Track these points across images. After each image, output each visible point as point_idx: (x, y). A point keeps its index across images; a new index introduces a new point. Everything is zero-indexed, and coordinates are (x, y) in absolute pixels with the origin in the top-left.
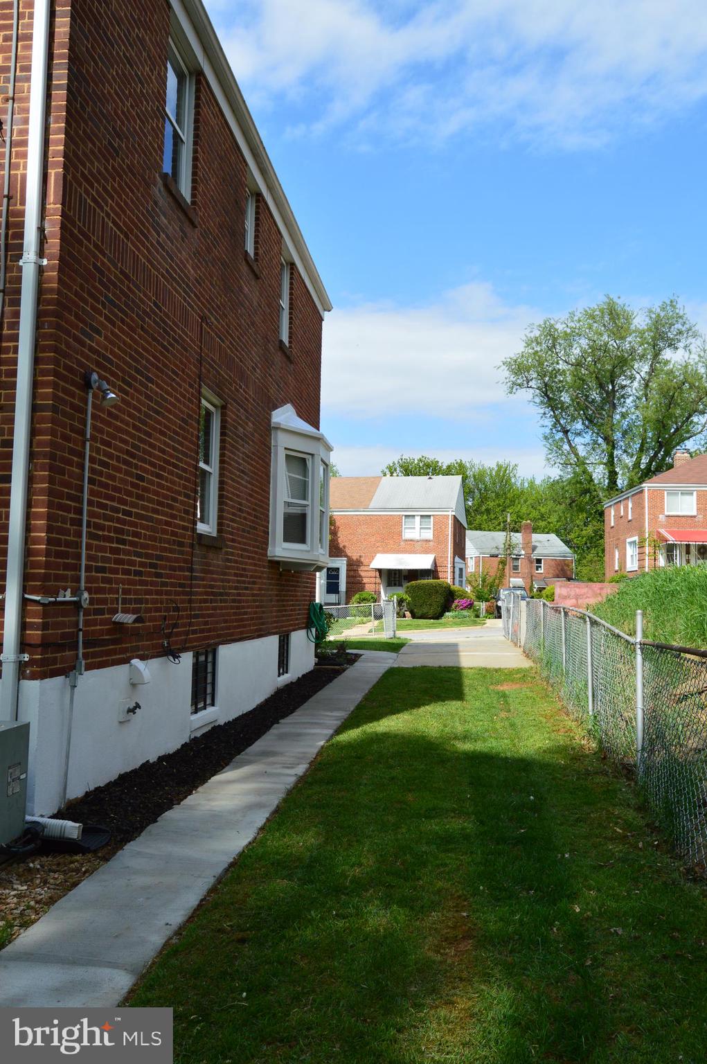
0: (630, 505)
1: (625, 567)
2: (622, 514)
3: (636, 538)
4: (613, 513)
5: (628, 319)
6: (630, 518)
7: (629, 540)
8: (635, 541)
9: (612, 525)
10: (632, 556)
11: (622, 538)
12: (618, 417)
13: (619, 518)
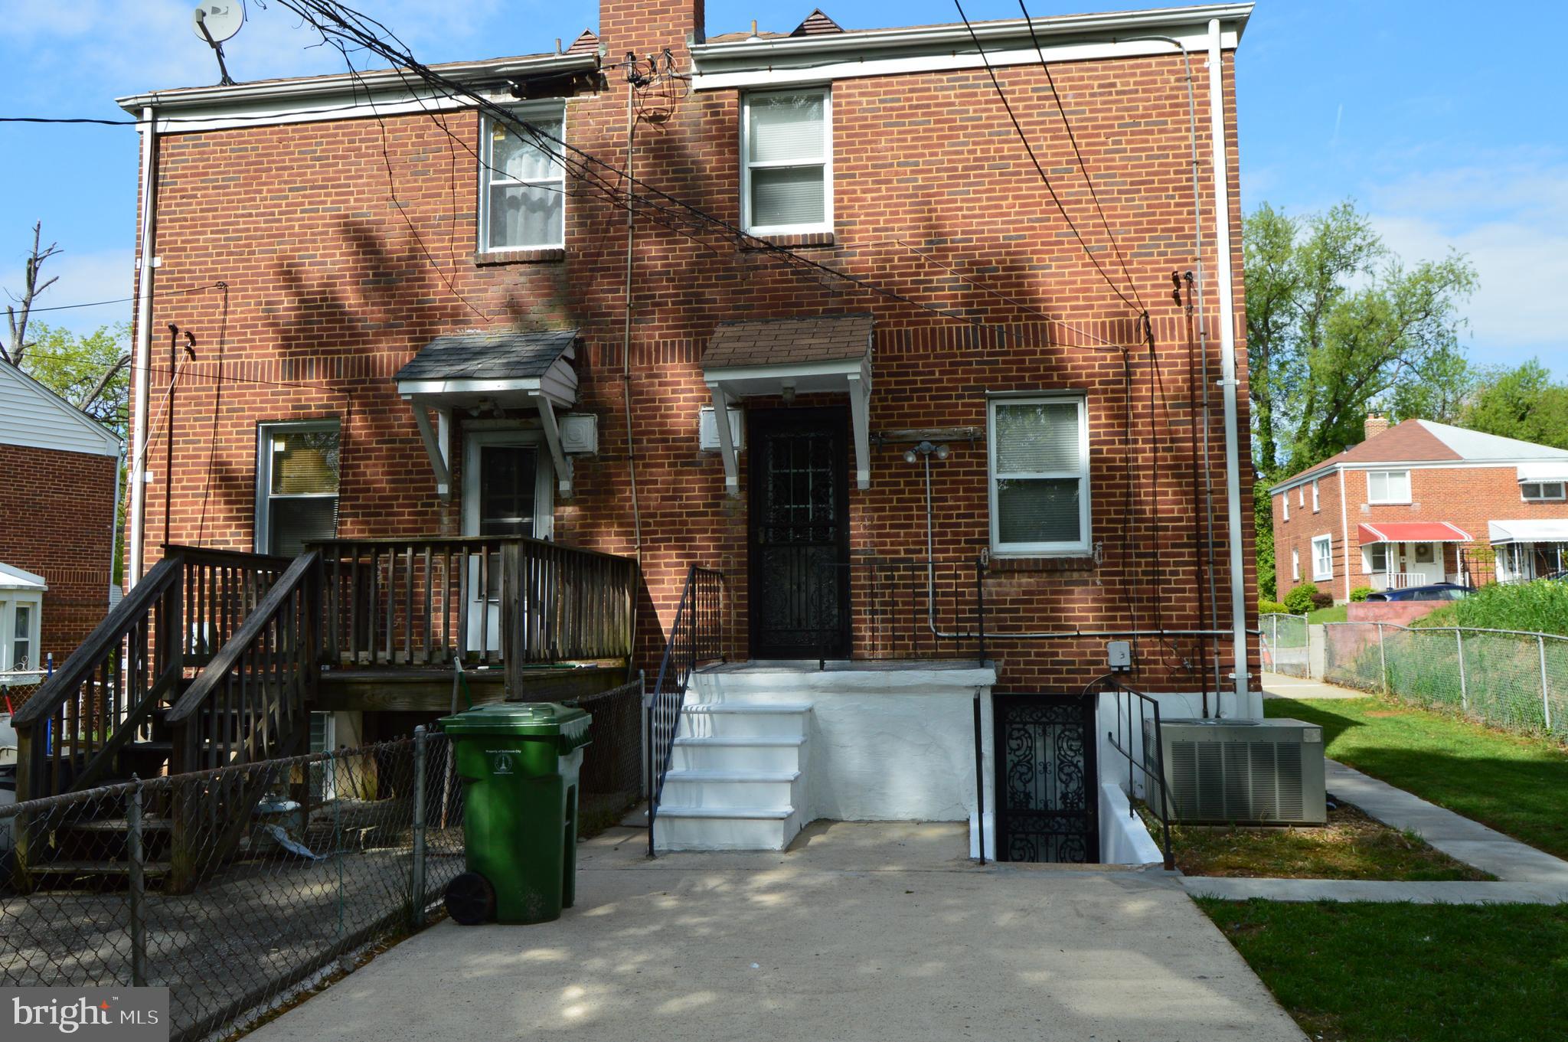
0: (1315, 492)
1: (1311, 575)
2: (1302, 503)
3: (1328, 536)
4: (1286, 502)
5: (1288, 232)
6: (1316, 509)
7: (1315, 539)
8: (1326, 541)
9: (1286, 518)
10: (1321, 561)
11: (1304, 536)
12: (1274, 367)
13: (1294, 508)
